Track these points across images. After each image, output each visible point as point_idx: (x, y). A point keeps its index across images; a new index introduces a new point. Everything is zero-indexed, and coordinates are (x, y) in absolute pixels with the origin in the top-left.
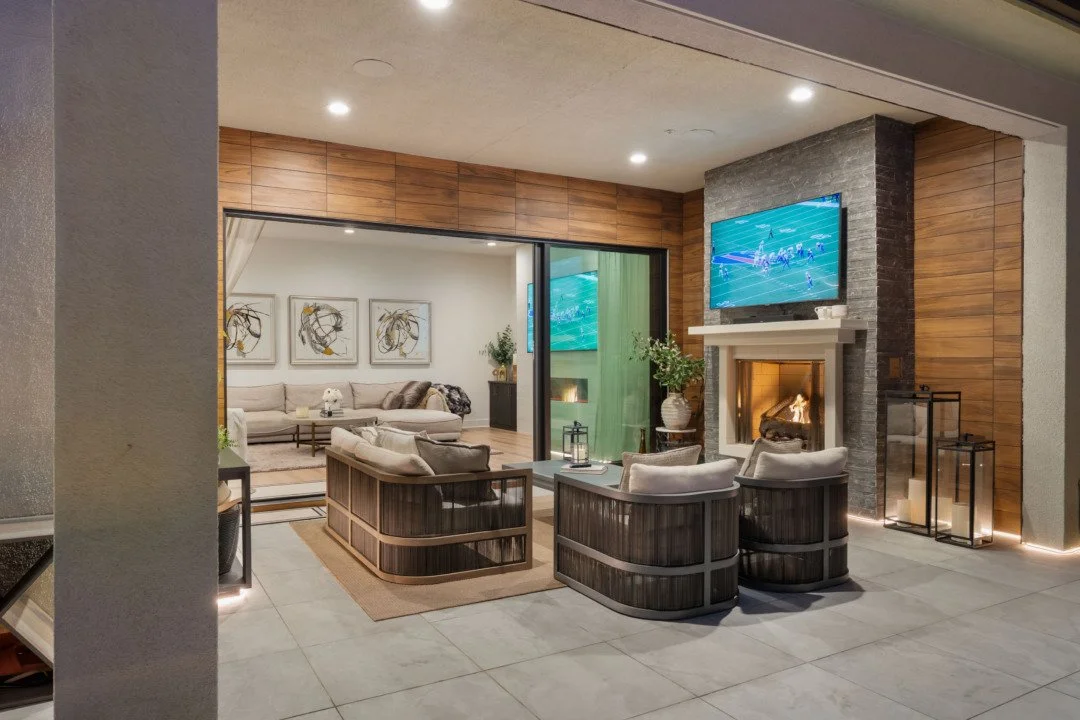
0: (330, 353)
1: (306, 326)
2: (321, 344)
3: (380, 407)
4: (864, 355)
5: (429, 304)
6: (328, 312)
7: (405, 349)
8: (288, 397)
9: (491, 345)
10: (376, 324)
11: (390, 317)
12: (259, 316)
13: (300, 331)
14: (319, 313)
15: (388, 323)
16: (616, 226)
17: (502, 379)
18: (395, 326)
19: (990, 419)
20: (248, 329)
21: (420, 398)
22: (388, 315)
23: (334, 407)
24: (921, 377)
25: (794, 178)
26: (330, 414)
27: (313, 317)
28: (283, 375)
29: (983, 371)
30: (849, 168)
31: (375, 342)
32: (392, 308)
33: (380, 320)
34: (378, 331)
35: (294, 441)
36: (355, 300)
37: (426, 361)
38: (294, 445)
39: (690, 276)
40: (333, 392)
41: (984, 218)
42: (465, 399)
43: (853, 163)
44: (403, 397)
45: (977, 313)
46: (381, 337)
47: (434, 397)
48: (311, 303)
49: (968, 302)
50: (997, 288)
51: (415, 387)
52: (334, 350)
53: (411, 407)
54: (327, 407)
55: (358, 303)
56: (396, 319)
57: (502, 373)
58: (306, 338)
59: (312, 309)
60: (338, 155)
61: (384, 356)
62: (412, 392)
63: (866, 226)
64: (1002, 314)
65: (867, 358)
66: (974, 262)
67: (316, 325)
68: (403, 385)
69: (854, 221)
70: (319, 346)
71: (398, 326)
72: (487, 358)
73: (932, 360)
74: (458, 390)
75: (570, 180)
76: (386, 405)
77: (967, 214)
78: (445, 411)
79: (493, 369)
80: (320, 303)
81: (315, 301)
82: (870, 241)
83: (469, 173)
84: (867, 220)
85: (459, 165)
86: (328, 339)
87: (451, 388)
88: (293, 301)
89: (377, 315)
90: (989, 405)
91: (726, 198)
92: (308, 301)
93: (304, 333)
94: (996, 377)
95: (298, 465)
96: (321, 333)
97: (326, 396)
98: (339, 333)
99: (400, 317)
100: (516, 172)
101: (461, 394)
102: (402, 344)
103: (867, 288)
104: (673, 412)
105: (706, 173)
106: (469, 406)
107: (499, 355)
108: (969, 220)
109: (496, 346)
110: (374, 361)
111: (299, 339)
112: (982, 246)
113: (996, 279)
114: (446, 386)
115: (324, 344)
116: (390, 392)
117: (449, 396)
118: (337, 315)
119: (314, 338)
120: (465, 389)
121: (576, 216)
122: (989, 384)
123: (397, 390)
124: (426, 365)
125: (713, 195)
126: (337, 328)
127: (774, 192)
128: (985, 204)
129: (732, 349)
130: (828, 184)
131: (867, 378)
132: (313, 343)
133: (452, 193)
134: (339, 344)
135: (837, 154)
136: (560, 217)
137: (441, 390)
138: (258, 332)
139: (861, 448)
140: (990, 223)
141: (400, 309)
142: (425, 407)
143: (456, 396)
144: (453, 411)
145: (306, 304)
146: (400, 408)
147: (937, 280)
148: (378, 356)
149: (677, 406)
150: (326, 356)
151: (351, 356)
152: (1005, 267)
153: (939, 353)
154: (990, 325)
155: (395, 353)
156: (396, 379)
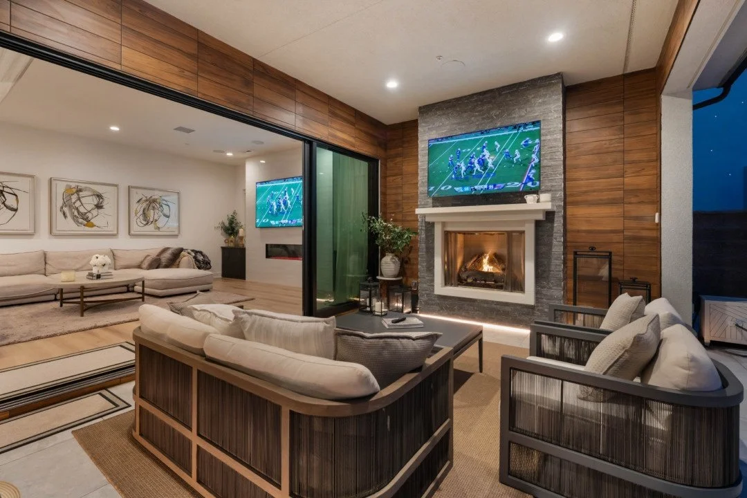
0: (93, 226)
1: (67, 203)
2: (83, 219)
3: (139, 267)
4: (552, 228)
5: (178, 193)
6: (90, 193)
7: (160, 224)
8: (48, 262)
9: (223, 223)
10: (135, 206)
11: (147, 200)
12: (16, 192)
13: (62, 208)
14: (80, 193)
15: (144, 205)
16: (355, 138)
17: (232, 245)
18: (151, 208)
19: (621, 267)
20: (4, 203)
21: (174, 259)
22: (144, 199)
23: (102, 271)
24: (570, 242)
25: (493, 113)
26: (99, 277)
27: (74, 198)
28: (43, 243)
29: (616, 238)
30: (538, 106)
31: (133, 219)
32: (148, 194)
33: (138, 202)
34: (136, 210)
35: (56, 300)
36: (116, 186)
37: (176, 233)
38: (57, 304)
39: (391, 178)
40: (101, 257)
41: (616, 145)
42: (207, 259)
43: (544, 103)
44: (160, 259)
45: (612, 202)
46: (138, 215)
47: (186, 258)
48: (73, 185)
49: (605, 196)
50: (625, 188)
51: (170, 251)
52: (95, 223)
53: (167, 266)
54: (95, 271)
55: (118, 189)
56: (152, 202)
57: (231, 241)
58: (68, 214)
59: (74, 190)
60: (137, 9)
61: (142, 229)
62: (167, 255)
63: (554, 144)
64: (630, 203)
65: (555, 230)
66: (610, 172)
67: (78, 204)
68: (159, 251)
69: (544, 140)
70: (81, 220)
71: (154, 207)
72: (220, 232)
73: (578, 231)
74: (201, 253)
75: (330, 98)
76: (145, 265)
77: (604, 142)
78: (194, 268)
79: (224, 239)
80: (82, 186)
81: (77, 184)
82: (558, 154)
83: (261, 69)
84: (555, 140)
85: (254, 61)
86: (90, 215)
87: (196, 252)
88: (54, 183)
89: (135, 198)
90: (622, 259)
91: (437, 124)
92: (71, 184)
93: (66, 209)
94: (625, 241)
95: (66, 330)
96: (82, 210)
97: (93, 261)
98: (100, 211)
99: (154, 201)
100: (296, 81)
101: (204, 256)
102: (156, 221)
103: (554, 184)
104: (389, 266)
105: (420, 108)
106: (209, 264)
107: (228, 230)
108: (605, 146)
109: (227, 224)
110: (132, 232)
111: (60, 215)
112: (615, 162)
113: (625, 182)
114: (193, 251)
115: (87, 219)
116: (148, 256)
117: (195, 258)
118: (99, 196)
119: (76, 213)
120: (205, 252)
121: (334, 125)
122: (621, 245)
123: (154, 254)
124: (176, 236)
125: (426, 122)
126: (99, 206)
127: (478, 121)
128: (617, 137)
129: (444, 224)
130: (522, 116)
131: (555, 242)
132: (74, 218)
133: (248, 84)
134: (99, 219)
135: (530, 97)
136: (324, 123)
137: (189, 253)
138: (15, 207)
139: (550, 288)
140: (621, 148)
141: (156, 195)
142: (178, 267)
143: (201, 258)
144: (199, 268)
145: (67, 185)
146: (157, 268)
147: (582, 182)
148: (136, 228)
149: (394, 263)
150: (87, 228)
151: (111, 229)
152: (633, 175)
153: (584, 227)
154: (621, 210)
155: (151, 227)
156: (152, 246)
